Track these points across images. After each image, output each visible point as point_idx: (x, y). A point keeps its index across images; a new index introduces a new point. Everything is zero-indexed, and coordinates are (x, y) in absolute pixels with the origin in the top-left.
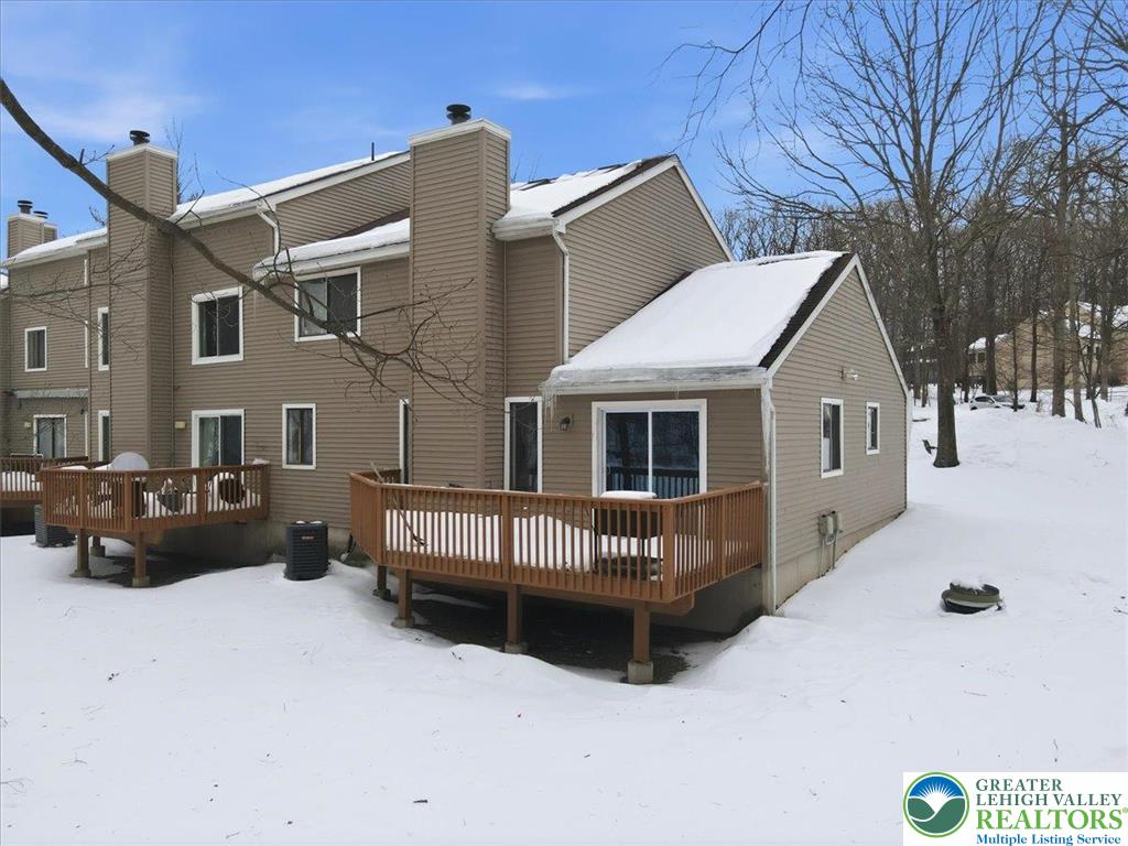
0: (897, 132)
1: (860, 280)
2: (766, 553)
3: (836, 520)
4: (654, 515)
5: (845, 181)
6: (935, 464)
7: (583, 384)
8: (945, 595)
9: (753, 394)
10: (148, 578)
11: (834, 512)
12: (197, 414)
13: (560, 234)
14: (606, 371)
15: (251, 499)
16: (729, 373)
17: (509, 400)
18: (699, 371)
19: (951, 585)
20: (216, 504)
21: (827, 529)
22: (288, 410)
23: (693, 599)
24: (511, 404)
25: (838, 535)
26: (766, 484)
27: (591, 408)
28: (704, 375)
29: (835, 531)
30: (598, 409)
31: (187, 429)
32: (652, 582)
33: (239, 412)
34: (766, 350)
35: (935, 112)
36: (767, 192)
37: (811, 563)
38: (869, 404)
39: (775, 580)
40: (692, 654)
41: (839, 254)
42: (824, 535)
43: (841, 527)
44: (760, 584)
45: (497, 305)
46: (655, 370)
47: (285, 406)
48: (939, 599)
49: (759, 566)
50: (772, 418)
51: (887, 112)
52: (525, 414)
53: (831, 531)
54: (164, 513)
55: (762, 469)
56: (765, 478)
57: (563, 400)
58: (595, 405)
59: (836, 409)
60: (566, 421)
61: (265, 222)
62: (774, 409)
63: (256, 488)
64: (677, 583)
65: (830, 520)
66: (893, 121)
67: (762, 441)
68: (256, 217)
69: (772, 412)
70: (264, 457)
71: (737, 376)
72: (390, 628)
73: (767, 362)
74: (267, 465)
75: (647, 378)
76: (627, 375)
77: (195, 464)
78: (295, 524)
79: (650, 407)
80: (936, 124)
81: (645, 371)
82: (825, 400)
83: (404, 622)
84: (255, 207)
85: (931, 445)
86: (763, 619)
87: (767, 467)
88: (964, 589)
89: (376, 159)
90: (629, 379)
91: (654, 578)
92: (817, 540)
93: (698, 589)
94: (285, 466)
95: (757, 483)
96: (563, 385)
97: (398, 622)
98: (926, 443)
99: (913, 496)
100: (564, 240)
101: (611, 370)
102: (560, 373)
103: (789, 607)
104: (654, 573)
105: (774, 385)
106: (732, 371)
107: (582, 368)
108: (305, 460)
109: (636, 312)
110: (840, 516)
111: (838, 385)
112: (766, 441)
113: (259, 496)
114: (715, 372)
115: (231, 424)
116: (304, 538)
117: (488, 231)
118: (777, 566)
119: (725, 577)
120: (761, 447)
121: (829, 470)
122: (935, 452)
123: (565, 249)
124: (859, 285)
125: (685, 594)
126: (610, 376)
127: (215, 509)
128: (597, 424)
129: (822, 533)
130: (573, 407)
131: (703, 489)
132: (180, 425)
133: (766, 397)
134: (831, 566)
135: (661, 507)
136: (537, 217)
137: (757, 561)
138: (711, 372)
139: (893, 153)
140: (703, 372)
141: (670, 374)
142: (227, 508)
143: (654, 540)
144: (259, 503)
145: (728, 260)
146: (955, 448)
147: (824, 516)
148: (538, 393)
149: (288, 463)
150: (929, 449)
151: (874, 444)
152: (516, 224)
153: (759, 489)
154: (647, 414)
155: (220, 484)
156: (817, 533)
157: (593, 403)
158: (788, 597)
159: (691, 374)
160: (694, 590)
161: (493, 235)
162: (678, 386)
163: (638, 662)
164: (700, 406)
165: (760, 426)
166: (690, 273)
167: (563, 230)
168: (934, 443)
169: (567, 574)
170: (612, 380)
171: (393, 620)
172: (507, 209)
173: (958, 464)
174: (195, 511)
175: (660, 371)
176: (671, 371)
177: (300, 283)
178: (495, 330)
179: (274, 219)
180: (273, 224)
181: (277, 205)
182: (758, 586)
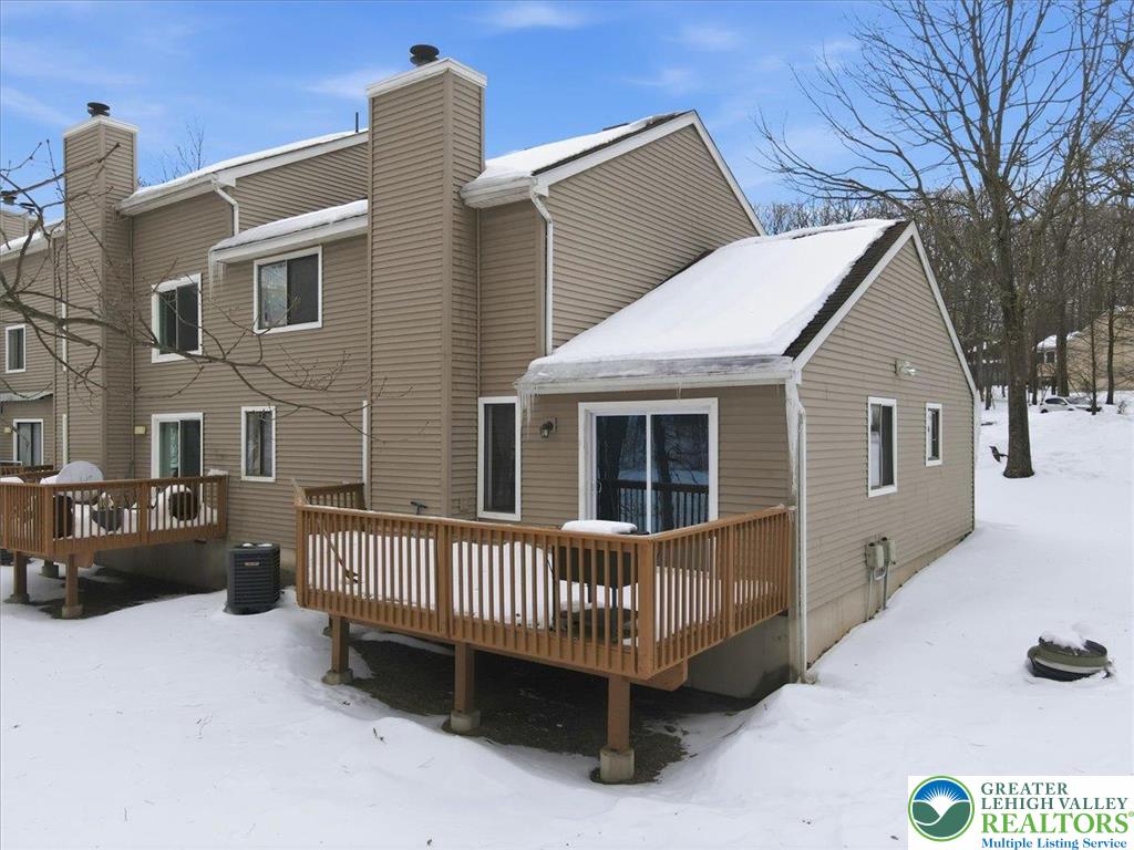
0: (960, 99)
1: (917, 253)
2: (793, 598)
3: (887, 550)
4: (626, 556)
5: (900, 154)
6: (1005, 475)
7: (567, 380)
8: (1033, 653)
9: (776, 392)
10: (79, 608)
11: (885, 539)
12: (157, 419)
13: (541, 197)
14: (593, 363)
15: (207, 515)
16: (744, 365)
17: (483, 401)
18: (708, 362)
19: (1040, 639)
20: (163, 520)
21: (875, 561)
22: (248, 413)
23: (686, 669)
24: (486, 405)
25: (890, 567)
26: (792, 508)
27: (577, 410)
28: (714, 368)
29: (886, 563)
30: (586, 411)
31: (147, 434)
32: (624, 648)
33: (198, 416)
34: (794, 334)
35: (1005, 73)
36: (811, 169)
37: (855, 604)
38: (930, 406)
39: (806, 629)
40: (694, 732)
41: (892, 223)
42: (873, 568)
43: (893, 557)
44: (787, 637)
45: (467, 286)
46: (652, 361)
47: (244, 409)
48: (1024, 658)
49: (785, 614)
50: (800, 423)
51: (948, 74)
52: (501, 417)
53: (881, 563)
54: (95, 533)
55: (787, 489)
56: (792, 500)
57: (544, 401)
58: (582, 406)
59: (888, 411)
60: (549, 426)
61: (223, 199)
62: (803, 410)
63: (212, 502)
64: (660, 649)
65: (880, 549)
66: (956, 87)
67: (787, 452)
68: (214, 193)
69: (800, 416)
70: (222, 467)
71: (754, 369)
72: (318, 685)
73: (794, 350)
74: (225, 476)
75: (642, 372)
76: (618, 370)
77: (155, 474)
78: (241, 547)
79: (648, 409)
80: (1006, 87)
81: (640, 363)
82: (872, 400)
83: (337, 677)
84: (209, 182)
85: (1000, 452)
86: (787, 689)
87: (795, 487)
88: (1058, 647)
89: (360, 131)
90: (621, 373)
91: (627, 642)
92: (864, 574)
93: (693, 654)
94: (244, 478)
95: (781, 507)
96: (543, 381)
97: (330, 678)
98: (994, 449)
99: (982, 512)
100: (547, 204)
101: (599, 362)
102: (541, 367)
103: (824, 667)
104: (627, 634)
105: (803, 380)
106: (748, 362)
107: (566, 361)
108: (263, 472)
109: (643, 295)
110: (893, 545)
111: (890, 381)
112: (793, 452)
113: (215, 512)
114: (726, 363)
115: (190, 429)
116: (247, 564)
117: (456, 196)
118: (808, 613)
119: (733, 633)
120: (787, 461)
121: (878, 487)
122: (1004, 460)
123: (548, 216)
124: (915, 260)
125: (672, 664)
126: (599, 370)
127: (161, 527)
128: (585, 429)
129: (870, 568)
130: (556, 409)
131: (713, 515)
132: (140, 430)
133: (792, 394)
134: (881, 606)
135: (636, 545)
136: (513, 176)
137: (781, 607)
138: (720, 364)
139: (954, 121)
140: (711, 364)
141: (671, 367)
142: (175, 526)
143: (627, 590)
144: (215, 520)
145: (759, 235)
146: (1029, 456)
147: (872, 545)
148: (513, 392)
149: (247, 475)
150: (997, 456)
151: (935, 454)
152: (488, 186)
153: (784, 515)
154: (645, 417)
155: (174, 497)
156: (862, 566)
157: (580, 404)
158: (824, 652)
159: (695, 366)
160: (687, 657)
161: (462, 200)
162: (678, 382)
163: (614, 750)
164: (709, 407)
165: (786, 433)
166: (712, 251)
167: (546, 193)
168: (1004, 449)
169: (518, 631)
170: (600, 375)
171: (325, 674)
172: (481, 169)
173: (1033, 474)
174: (134, 530)
175: (659, 362)
176: (672, 363)
177: (260, 267)
178: (466, 315)
179: (233, 196)
180: (232, 201)
181: (237, 179)
182: (783, 638)
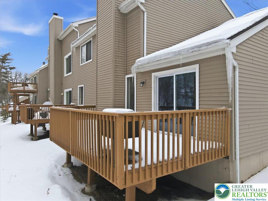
2: (232, 151)
4: (113, 123)
12: (66, 91)
13: (142, 4)
16: (207, 46)
17: (127, 76)
22: (79, 87)
23: (154, 184)
24: (127, 78)
26: (230, 109)
27: (151, 76)
28: (194, 50)
30: (154, 76)
31: (63, 95)
33: (71, 89)
39: (239, 166)
44: (229, 168)
46: (172, 52)
50: (235, 70)
57: (142, 74)
60: (143, 83)
68: (74, 30)
70: (75, 102)
73: (231, 38)
76: (161, 57)
79: (174, 73)
84: (71, 26)
93: (160, 176)
94: (79, 105)
95: (223, 108)
96: (138, 66)
100: (144, 6)
102: (139, 61)
105: (236, 51)
106: (209, 44)
108: (82, 104)
114: (200, 47)
117: (117, 9)
118: (241, 158)
123: (144, 10)
126: (155, 59)
135: (116, 117)
137: (224, 154)
145: (233, 18)
154: (173, 76)
157: (152, 74)
159: (188, 50)
160: (155, 178)
161: (119, 10)
175: (175, 52)
176: (179, 51)
177: (82, 47)
178: (120, 48)
179: (77, 29)
180: (77, 31)
181: (79, 25)
182: (227, 169)
